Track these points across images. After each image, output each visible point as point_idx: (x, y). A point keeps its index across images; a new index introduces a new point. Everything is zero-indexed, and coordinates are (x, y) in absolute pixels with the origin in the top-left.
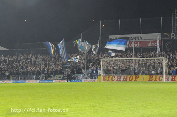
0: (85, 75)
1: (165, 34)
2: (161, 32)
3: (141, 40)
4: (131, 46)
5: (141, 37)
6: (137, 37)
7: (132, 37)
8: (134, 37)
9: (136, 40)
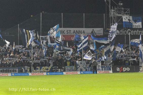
0: (80, 66)
1: (107, 29)
2: (103, 28)
3: (84, 34)
4: (73, 39)
5: (84, 31)
6: (80, 31)
7: (74, 31)
8: (77, 31)
9: (78, 33)
